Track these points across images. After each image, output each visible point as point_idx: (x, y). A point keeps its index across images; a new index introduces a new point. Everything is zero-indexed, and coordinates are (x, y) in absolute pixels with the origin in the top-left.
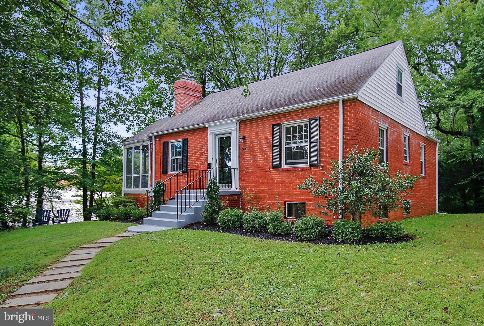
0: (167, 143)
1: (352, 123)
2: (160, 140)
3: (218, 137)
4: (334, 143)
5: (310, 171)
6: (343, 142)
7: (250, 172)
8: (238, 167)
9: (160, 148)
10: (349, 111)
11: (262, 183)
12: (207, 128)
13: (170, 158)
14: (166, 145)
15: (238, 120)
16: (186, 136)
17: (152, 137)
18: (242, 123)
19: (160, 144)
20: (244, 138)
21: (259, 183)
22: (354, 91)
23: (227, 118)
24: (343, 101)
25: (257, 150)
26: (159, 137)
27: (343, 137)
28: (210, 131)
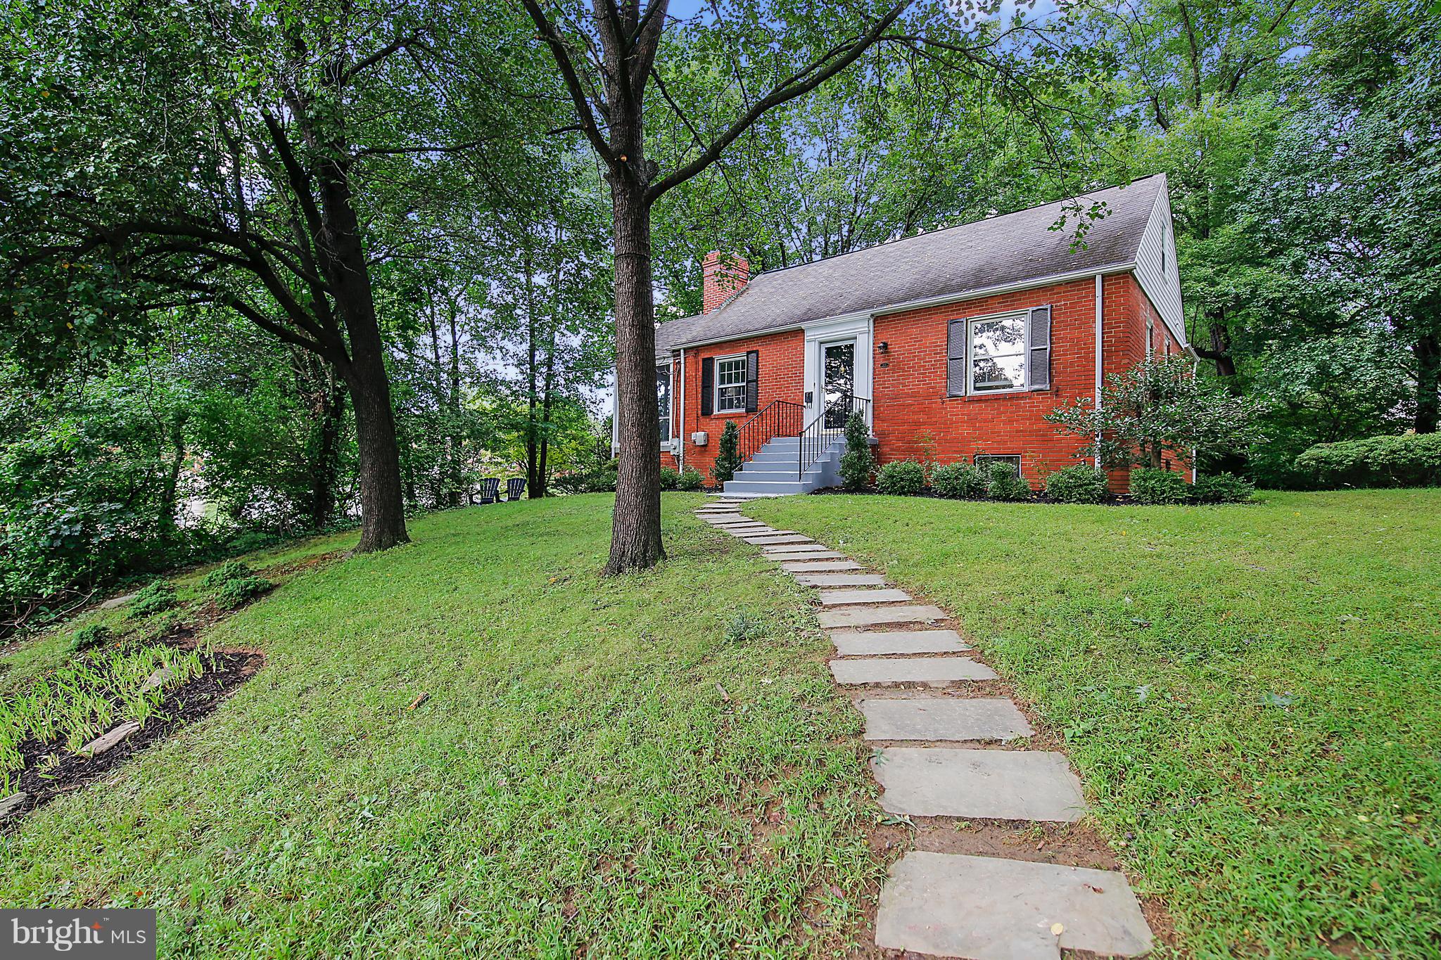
0: (712, 359)
1: (1122, 314)
2: (696, 356)
3: (824, 347)
4: (1082, 349)
5: (1030, 398)
6: (1103, 346)
7: (898, 405)
8: (871, 398)
9: (697, 370)
10: (1113, 293)
11: (924, 423)
12: (802, 331)
13: (717, 386)
14: (708, 363)
15: (872, 315)
16: (754, 346)
17: (679, 350)
18: (878, 320)
19: (697, 363)
20: (885, 346)
21: (918, 424)
22: (1125, 259)
23: (845, 312)
24: (1103, 276)
25: (914, 367)
26: (693, 351)
27: (1103, 338)
28: (808, 335)
